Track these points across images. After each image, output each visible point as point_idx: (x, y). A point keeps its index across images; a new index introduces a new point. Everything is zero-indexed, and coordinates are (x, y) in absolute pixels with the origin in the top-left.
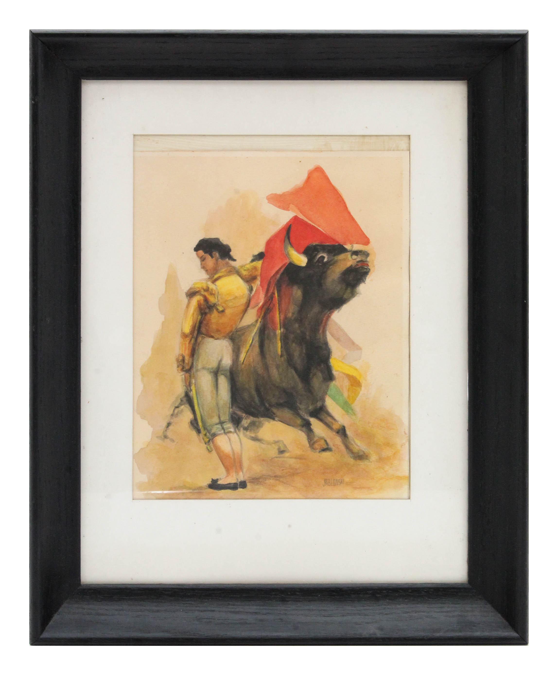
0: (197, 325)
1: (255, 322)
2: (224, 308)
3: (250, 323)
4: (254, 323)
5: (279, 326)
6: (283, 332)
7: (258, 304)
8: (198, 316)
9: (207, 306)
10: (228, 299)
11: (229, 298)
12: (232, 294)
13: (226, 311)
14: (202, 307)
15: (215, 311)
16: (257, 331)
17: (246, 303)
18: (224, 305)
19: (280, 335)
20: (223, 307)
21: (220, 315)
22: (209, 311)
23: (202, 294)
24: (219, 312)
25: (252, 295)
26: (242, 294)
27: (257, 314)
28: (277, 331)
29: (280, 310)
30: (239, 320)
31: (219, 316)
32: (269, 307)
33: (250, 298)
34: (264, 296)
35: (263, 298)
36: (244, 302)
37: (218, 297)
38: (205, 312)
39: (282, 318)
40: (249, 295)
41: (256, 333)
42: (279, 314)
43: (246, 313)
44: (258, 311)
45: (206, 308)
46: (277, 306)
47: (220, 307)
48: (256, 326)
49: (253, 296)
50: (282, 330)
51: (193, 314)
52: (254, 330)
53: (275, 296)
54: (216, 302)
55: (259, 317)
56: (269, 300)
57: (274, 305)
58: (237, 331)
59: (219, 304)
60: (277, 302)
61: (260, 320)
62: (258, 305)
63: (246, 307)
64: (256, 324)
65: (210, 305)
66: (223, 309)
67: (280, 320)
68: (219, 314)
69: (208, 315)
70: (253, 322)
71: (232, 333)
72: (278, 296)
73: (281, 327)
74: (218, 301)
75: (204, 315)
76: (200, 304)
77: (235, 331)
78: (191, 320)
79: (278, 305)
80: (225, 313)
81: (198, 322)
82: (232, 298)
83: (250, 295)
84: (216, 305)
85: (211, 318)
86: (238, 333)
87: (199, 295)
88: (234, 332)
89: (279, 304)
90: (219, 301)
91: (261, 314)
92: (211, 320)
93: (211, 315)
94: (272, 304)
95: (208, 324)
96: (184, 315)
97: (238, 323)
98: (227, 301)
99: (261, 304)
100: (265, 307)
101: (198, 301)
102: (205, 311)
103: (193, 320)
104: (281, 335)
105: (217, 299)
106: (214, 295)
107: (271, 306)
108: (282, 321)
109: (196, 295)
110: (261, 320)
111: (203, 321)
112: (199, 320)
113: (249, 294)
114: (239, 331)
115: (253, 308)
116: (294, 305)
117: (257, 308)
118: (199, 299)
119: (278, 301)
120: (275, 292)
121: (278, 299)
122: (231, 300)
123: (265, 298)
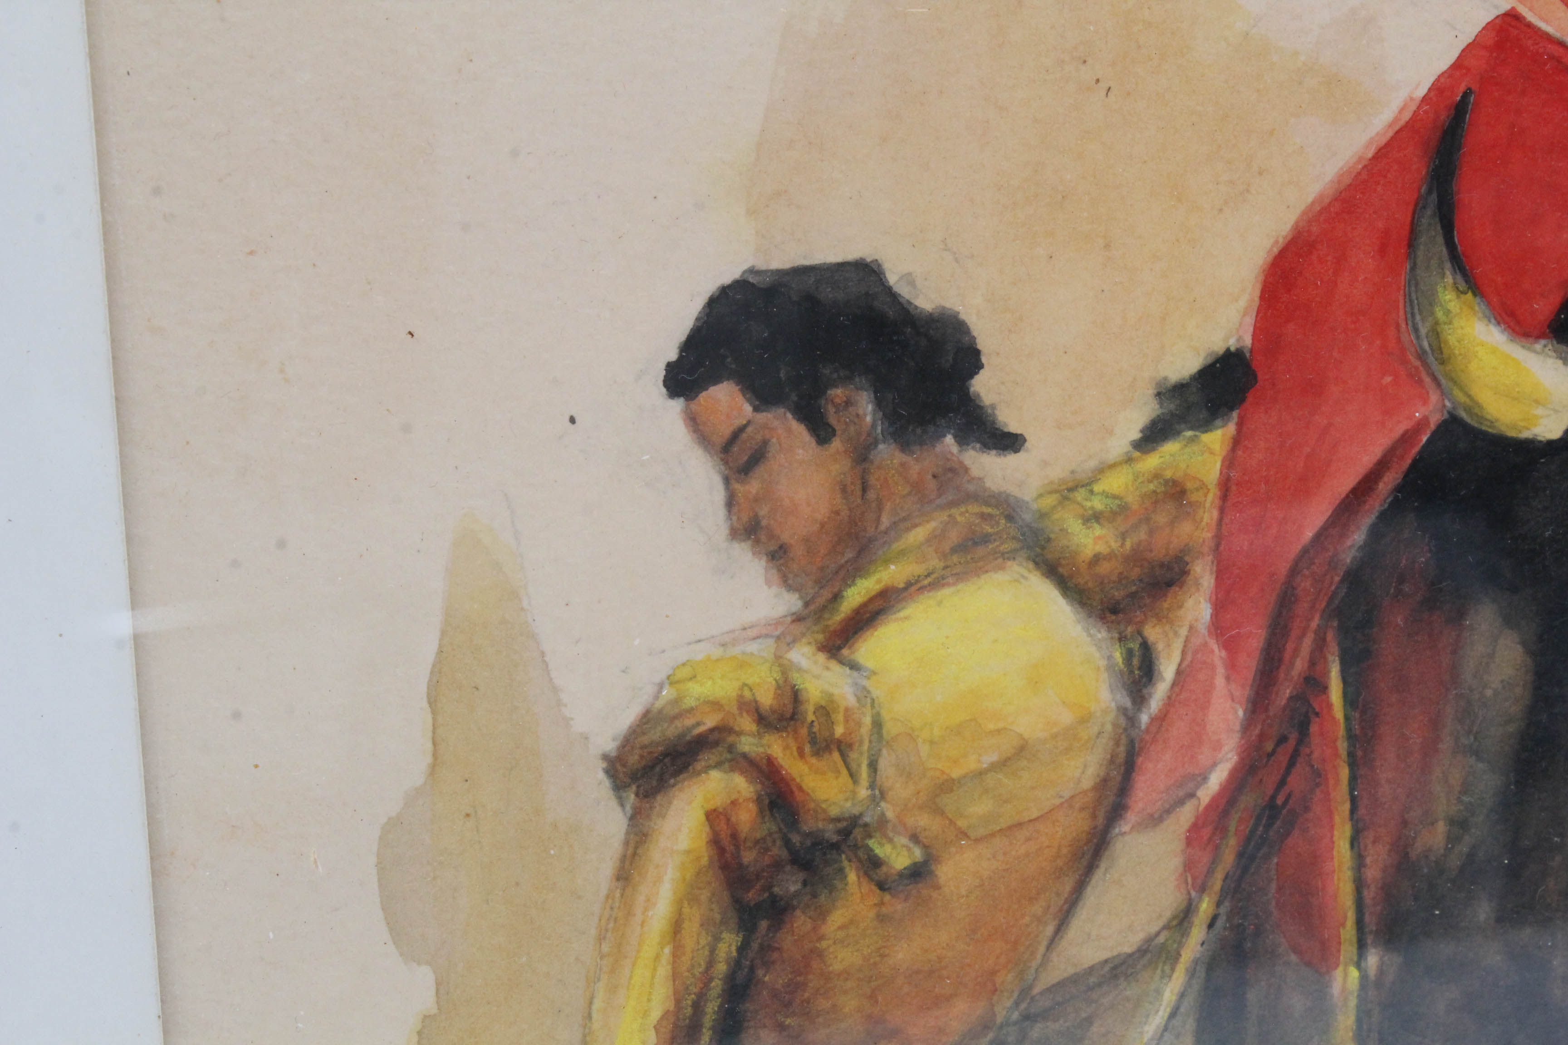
0: (712, 1008)
1: (1166, 927)
2: (925, 847)
3: (1129, 944)
4: (1158, 934)
5: (1349, 932)
6: (1381, 971)
7: (1198, 787)
8: (717, 939)
9: (787, 843)
10: (956, 773)
11: (972, 764)
12: (991, 726)
13: (945, 872)
14: (748, 857)
15: (852, 877)
16: (1182, 995)
17: (1103, 783)
18: (923, 821)
19: (1353, 1002)
20: (915, 838)
21: (896, 906)
22: (805, 883)
23: (745, 756)
24: (882, 886)
25: (1144, 718)
26: (1066, 718)
27: (1189, 866)
28: (1338, 973)
29: (1362, 811)
30: (1050, 930)
31: (882, 919)
32: (1279, 801)
33: (1131, 742)
34: (1241, 713)
35: (1237, 727)
36: (1087, 783)
37: (873, 766)
38: (774, 900)
39: (1372, 873)
40: (1122, 721)
41: (1173, 1015)
42: (1354, 841)
43: (1103, 865)
44: (1193, 836)
45: (777, 865)
46: (1337, 782)
47: (890, 840)
48: (1176, 957)
49: (1161, 719)
50: (1373, 960)
51: (676, 927)
52: (1159, 993)
53: (1330, 706)
54: (856, 811)
55: (1202, 889)
56: (1282, 740)
57: (1319, 777)
58: (1027, 1017)
59: (883, 821)
60: (1342, 746)
61: (1206, 906)
62: (1192, 795)
63: (1101, 821)
64: (1181, 945)
65: (809, 835)
66: (918, 854)
67: (1359, 885)
68: (887, 897)
69: (801, 922)
70: (1154, 928)
71: (991, 1035)
72: (1350, 701)
73: (1370, 939)
74: (879, 793)
75: (764, 924)
76: (734, 836)
77: (1015, 1016)
78: (664, 970)
79: (1344, 773)
80: (937, 887)
81: (717, 986)
82: (992, 757)
83: (1132, 720)
84: (857, 833)
85: (821, 938)
86: (1036, 1031)
87: (718, 765)
88: (1001, 1027)
89: (1353, 764)
90: (883, 795)
91: (1215, 861)
92: (820, 954)
93: (822, 914)
94: (1300, 768)
95: (795, 987)
96: (601, 939)
97: (1042, 949)
98: (947, 786)
99: (1217, 779)
100: (1249, 800)
101: (712, 816)
102: (769, 887)
103: (675, 975)
104: (1362, 999)
105: (872, 786)
106: (843, 747)
107: (1297, 782)
108: (1369, 895)
109: (699, 766)
110: (1219, 904)
111: (760, 972)
112: (721, 968)
113: (1123, 711)
114: (1044, 1015)
115: (1155, 820)
116: (1472, 760)
117: (1186, 815)
118: (718, 802)
119: (1351, 737)
120: (1326, 673)
121: (1347, 718)
122: (980, 774)
123: (1247, 727)
